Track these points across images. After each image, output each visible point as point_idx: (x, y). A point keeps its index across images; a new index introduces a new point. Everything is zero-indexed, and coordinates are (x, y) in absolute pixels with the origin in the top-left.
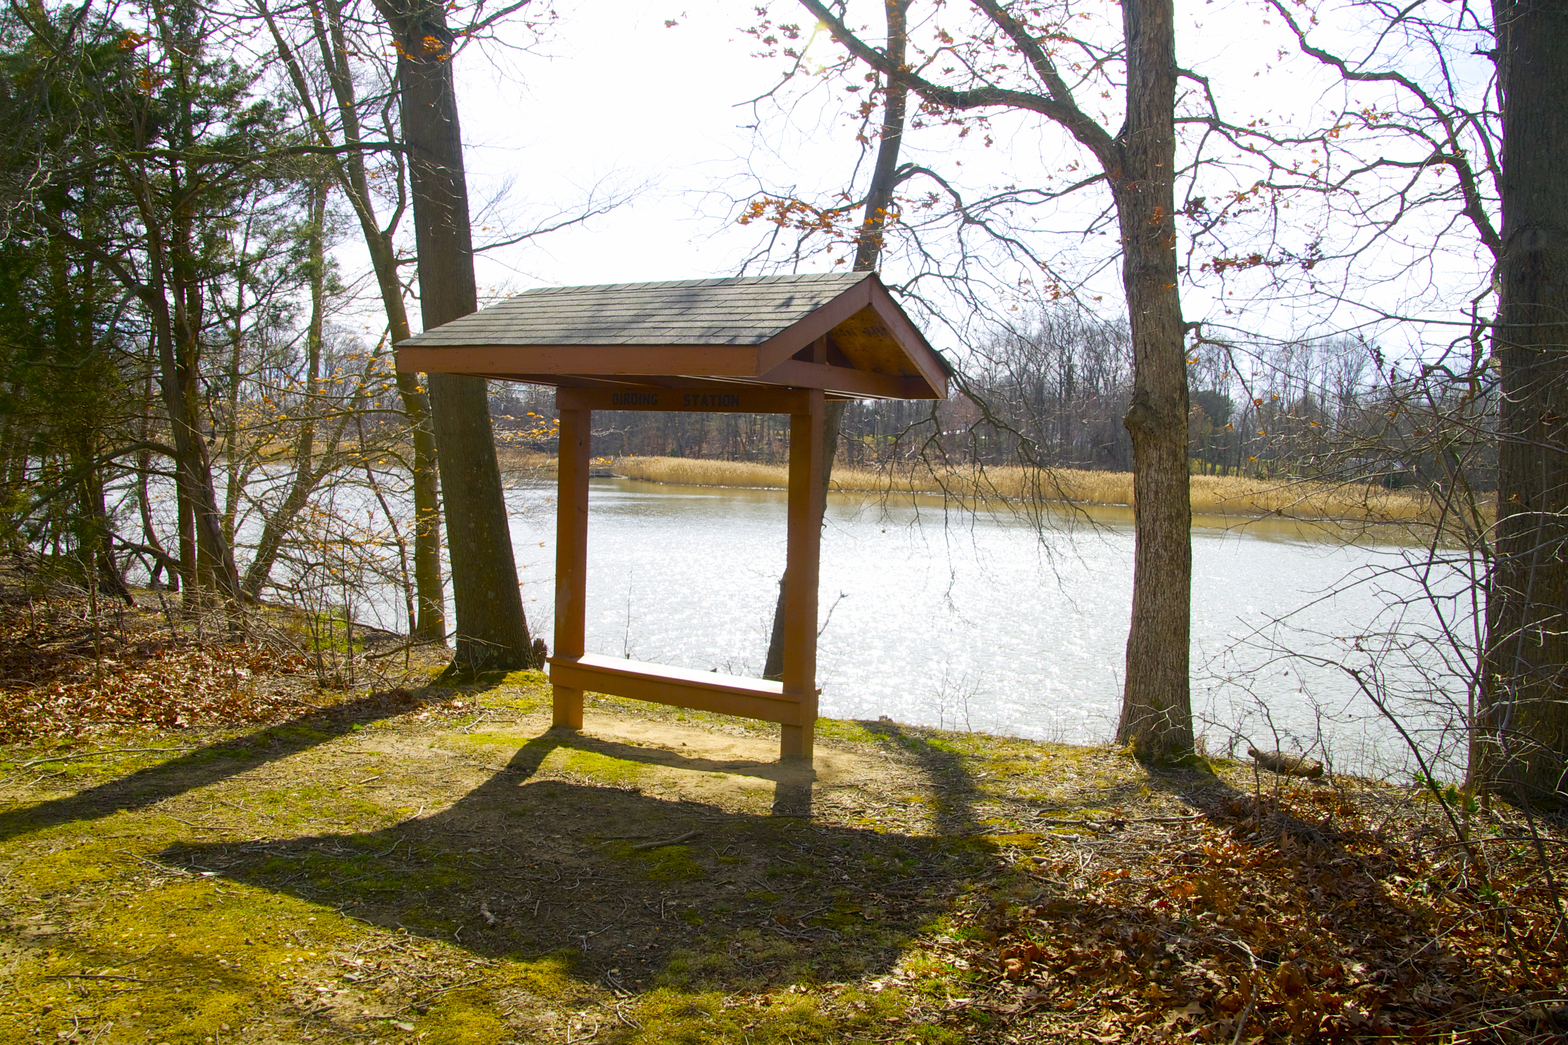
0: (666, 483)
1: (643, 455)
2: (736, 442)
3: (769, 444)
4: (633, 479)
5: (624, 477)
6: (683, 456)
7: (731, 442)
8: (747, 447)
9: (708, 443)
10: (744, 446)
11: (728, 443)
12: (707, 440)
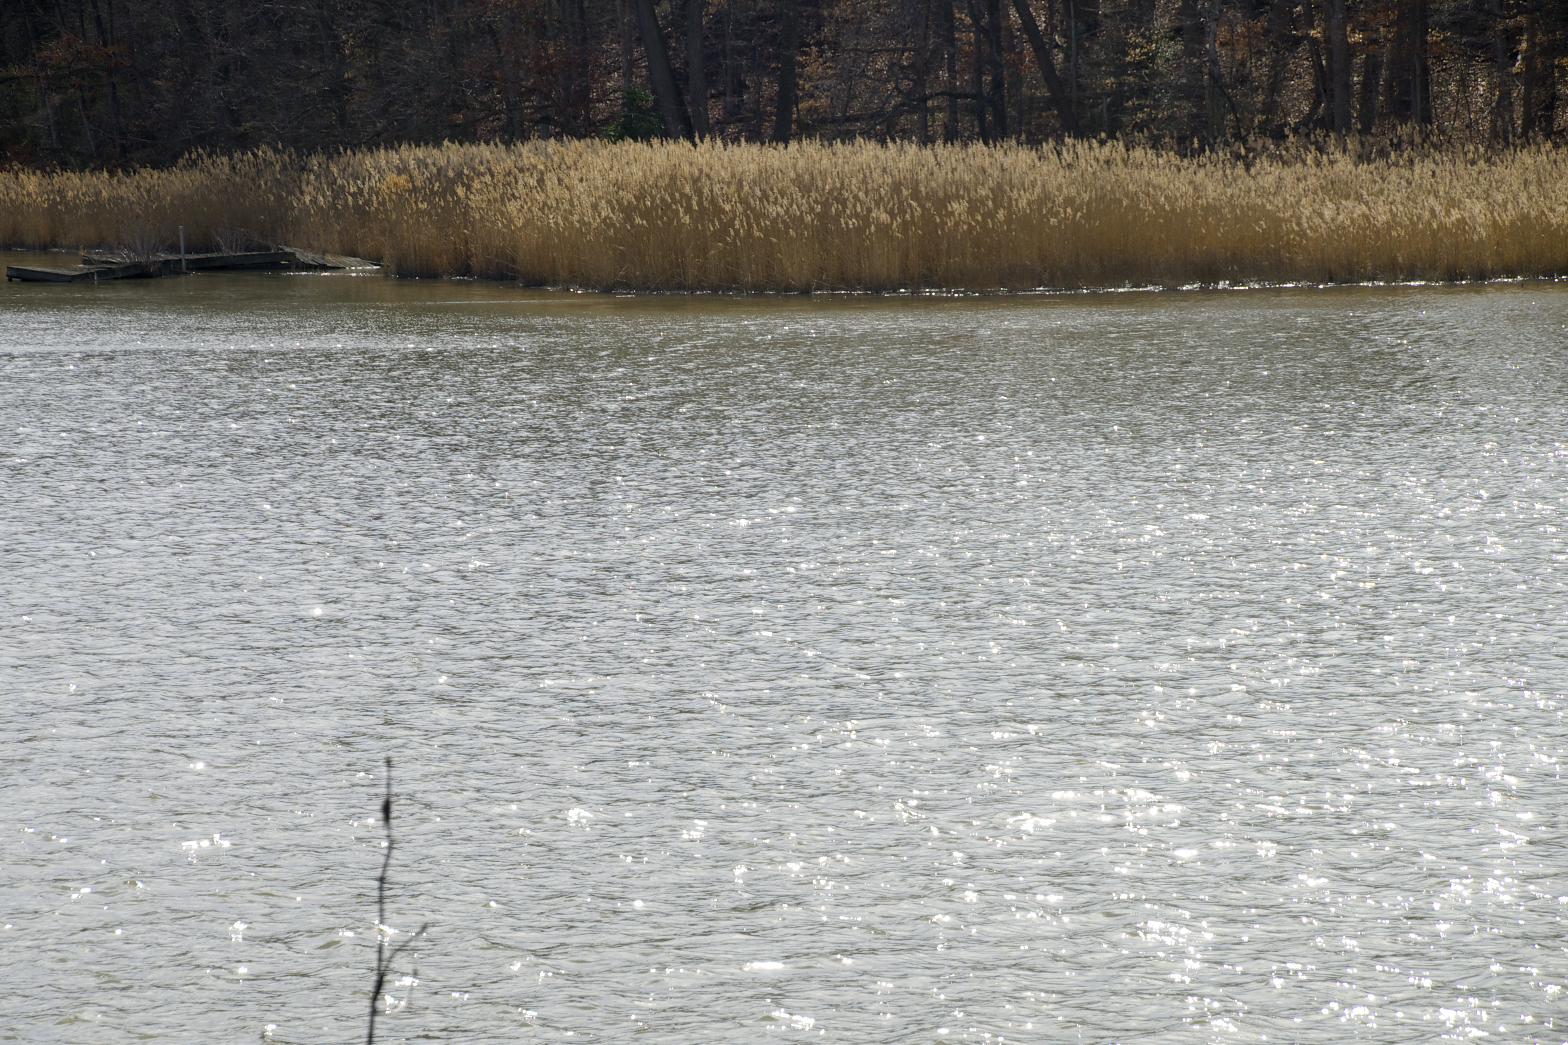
0: (606, 288)
2: (993, 33)
3: (1189, 31)
4: (413, 270)
5: (357, 269)
7: (966, 37)
8: (1059, 57)
9: (835, 46)
10: (1043, 52)
11: (951, 41)
12: (827, 31)
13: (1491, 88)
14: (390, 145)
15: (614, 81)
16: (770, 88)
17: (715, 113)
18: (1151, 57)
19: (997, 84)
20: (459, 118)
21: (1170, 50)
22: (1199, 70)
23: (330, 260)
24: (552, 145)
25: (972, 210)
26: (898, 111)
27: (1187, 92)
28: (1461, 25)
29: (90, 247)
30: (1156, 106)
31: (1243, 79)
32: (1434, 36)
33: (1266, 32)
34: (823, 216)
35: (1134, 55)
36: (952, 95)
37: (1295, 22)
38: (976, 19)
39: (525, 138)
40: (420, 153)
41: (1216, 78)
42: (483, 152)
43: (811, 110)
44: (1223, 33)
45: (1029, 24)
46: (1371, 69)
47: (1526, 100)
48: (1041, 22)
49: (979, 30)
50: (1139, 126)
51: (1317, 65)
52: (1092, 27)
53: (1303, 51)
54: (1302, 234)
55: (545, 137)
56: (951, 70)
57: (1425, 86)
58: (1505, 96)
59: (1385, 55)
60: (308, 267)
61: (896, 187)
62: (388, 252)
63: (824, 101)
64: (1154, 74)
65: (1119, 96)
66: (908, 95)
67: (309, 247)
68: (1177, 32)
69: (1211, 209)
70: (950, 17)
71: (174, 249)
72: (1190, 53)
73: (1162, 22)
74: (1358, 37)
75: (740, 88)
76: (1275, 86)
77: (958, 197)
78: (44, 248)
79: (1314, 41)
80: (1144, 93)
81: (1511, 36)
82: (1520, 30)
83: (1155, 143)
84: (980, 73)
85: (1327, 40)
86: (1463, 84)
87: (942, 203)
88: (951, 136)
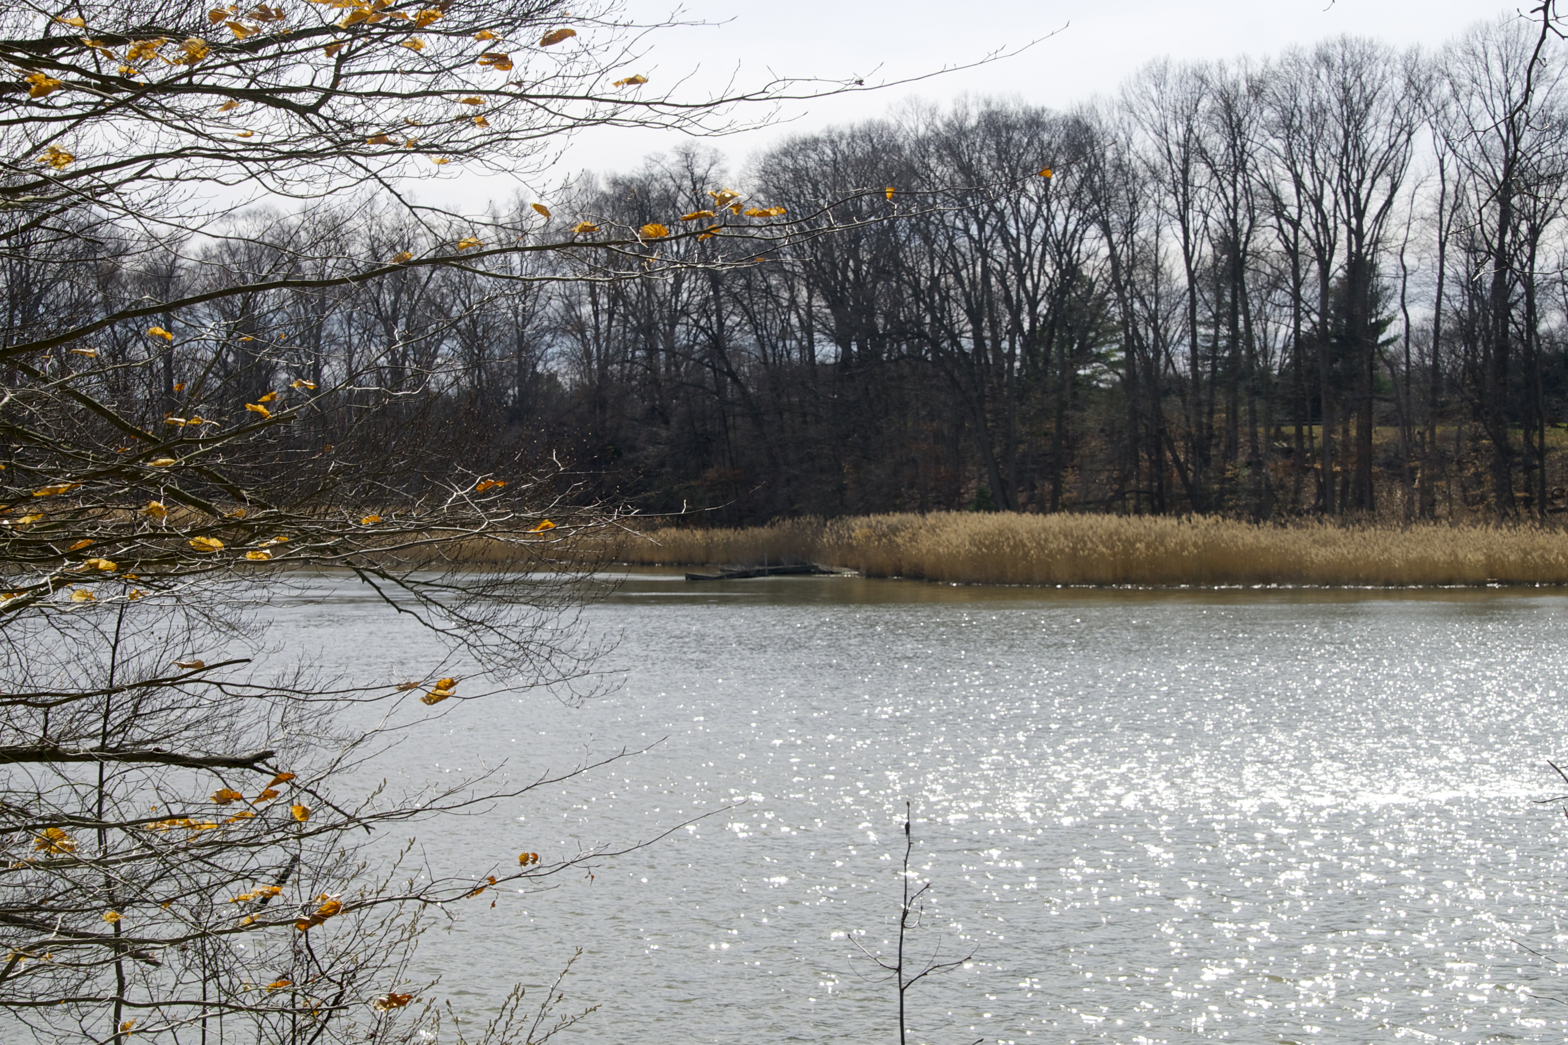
0: (967, 583)
1: (902, 509)
2: (1158, 463)
3: (1255, 464)
4: (875, 574)
5: (848, 574)
6: (1009, 505)
7: (1145, 464)
8: (1191, 475)
9: (1080, 468)
10: (1183, 472)
11: (1137, 466)
12: (1076, 461)
13: (1403, 495)
14: (867, 513)
15: (973, 484)
16: (1049, 487)
17: (1022, 498)
18: (1237, 476)
19: (1160, 487)
20: (898, 502)
21: (1246, 472)
22: (1260, 483)
23: (835, 569)
24: (943, 514)
25: (1148, 546)
26: (1112, 499)
27: (1251, 493)
28: (1388, 465)
29: (723, 564)
30: (1239, 499)
31: (1282, 487)
32: (1375, 469)
33: (1293, 465)
34: (1074, 549)
35: (1228, 474)
36: (1138, 492)
37: (1307, 461)
38: (1150, 456)
39: (930, 511)
40: (880, 518)
41: (1268, 486)
42: (910, 517)
43: (1068, 499)
44: (1271, 465)
45: (1176, 459)
46: (1345, 484)
47: (1421, 502)
48: (1182, 458)
49: (1151, 461)
50: (1231, 509)
51: (1318, 481)
52: (1207, 461)
53: (1311, 474)
54: (1312, 562)
55: (939, 510)
56: (1138, 480)
57: (1371, 492)
58: (1411, 499)
59: (1352, 476)
60: (824, 573)
61: (1111, 535)
62: (862, 565)
63: (1075, 494)
64: (1237, 484)
65: (1222, 493)
66: (1116, 492)
67: (825, 563)
68: (1249, 464)
69: (1266, 549)
70: (1137, 455)
71: (762, 564)
72: (1256, 473)
73: (1242, 459)
74: (1338, 468)
75: (1033, 487)
76: (1298, 491)
77: (1141, 541)
78: (703, 564)
79: (1316, 470)
80: (1233, 492)
81: (1413, 471)
82: (1417, 468)
83: (1239, 517)
84: (1152, 481)
85: (1323, 469)
86: (1390, 492)
87: (1132, 544)
88: (1138, 512)
